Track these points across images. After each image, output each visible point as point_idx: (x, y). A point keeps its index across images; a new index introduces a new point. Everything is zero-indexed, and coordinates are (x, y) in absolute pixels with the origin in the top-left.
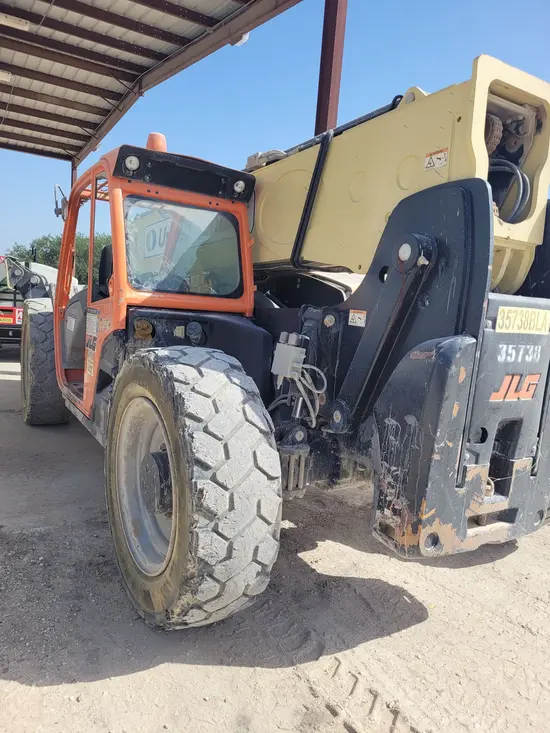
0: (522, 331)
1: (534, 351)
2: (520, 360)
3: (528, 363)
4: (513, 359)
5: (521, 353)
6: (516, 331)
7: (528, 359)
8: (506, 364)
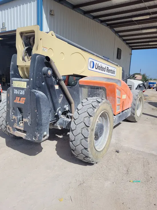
0: (18, 87)
1: (22, 92)
2: (19, 93)
3: (21, 95)
4: (17, 93)
5: (19, 92)
6: (17, 87)
7: (21, 93)
8: (16, 94)
